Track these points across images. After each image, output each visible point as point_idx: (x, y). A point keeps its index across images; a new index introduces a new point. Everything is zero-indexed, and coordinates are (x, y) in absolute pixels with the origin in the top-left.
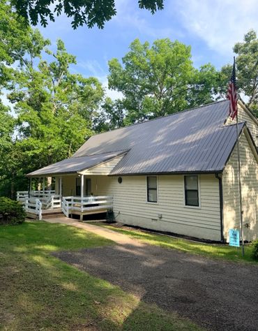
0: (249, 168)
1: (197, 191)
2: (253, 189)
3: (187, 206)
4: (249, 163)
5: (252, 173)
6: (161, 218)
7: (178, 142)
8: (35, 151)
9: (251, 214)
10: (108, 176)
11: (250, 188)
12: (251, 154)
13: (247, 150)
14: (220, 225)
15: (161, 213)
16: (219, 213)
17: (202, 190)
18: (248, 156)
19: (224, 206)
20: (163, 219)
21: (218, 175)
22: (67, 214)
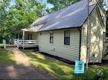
0: (97, 28)
1: (69, 38)
2: (98, 38)
3: (65, 45)
4: (97, 25)
5: (99, 30)
6: (54, 50)
7: (65, 16)
8: (16, 24)
9: (96, 50)
10: (37, 32)
11: (97, 37)
12: (99, 21)
13: (97, 19)
14: (79, 55)
15: (54, 48)
16: (79, 49)
17: (72, 37)
18: (97, 22)
19: (82, 45)
20: (55, 51)
21: (79, 29)
22: (18, 47)
